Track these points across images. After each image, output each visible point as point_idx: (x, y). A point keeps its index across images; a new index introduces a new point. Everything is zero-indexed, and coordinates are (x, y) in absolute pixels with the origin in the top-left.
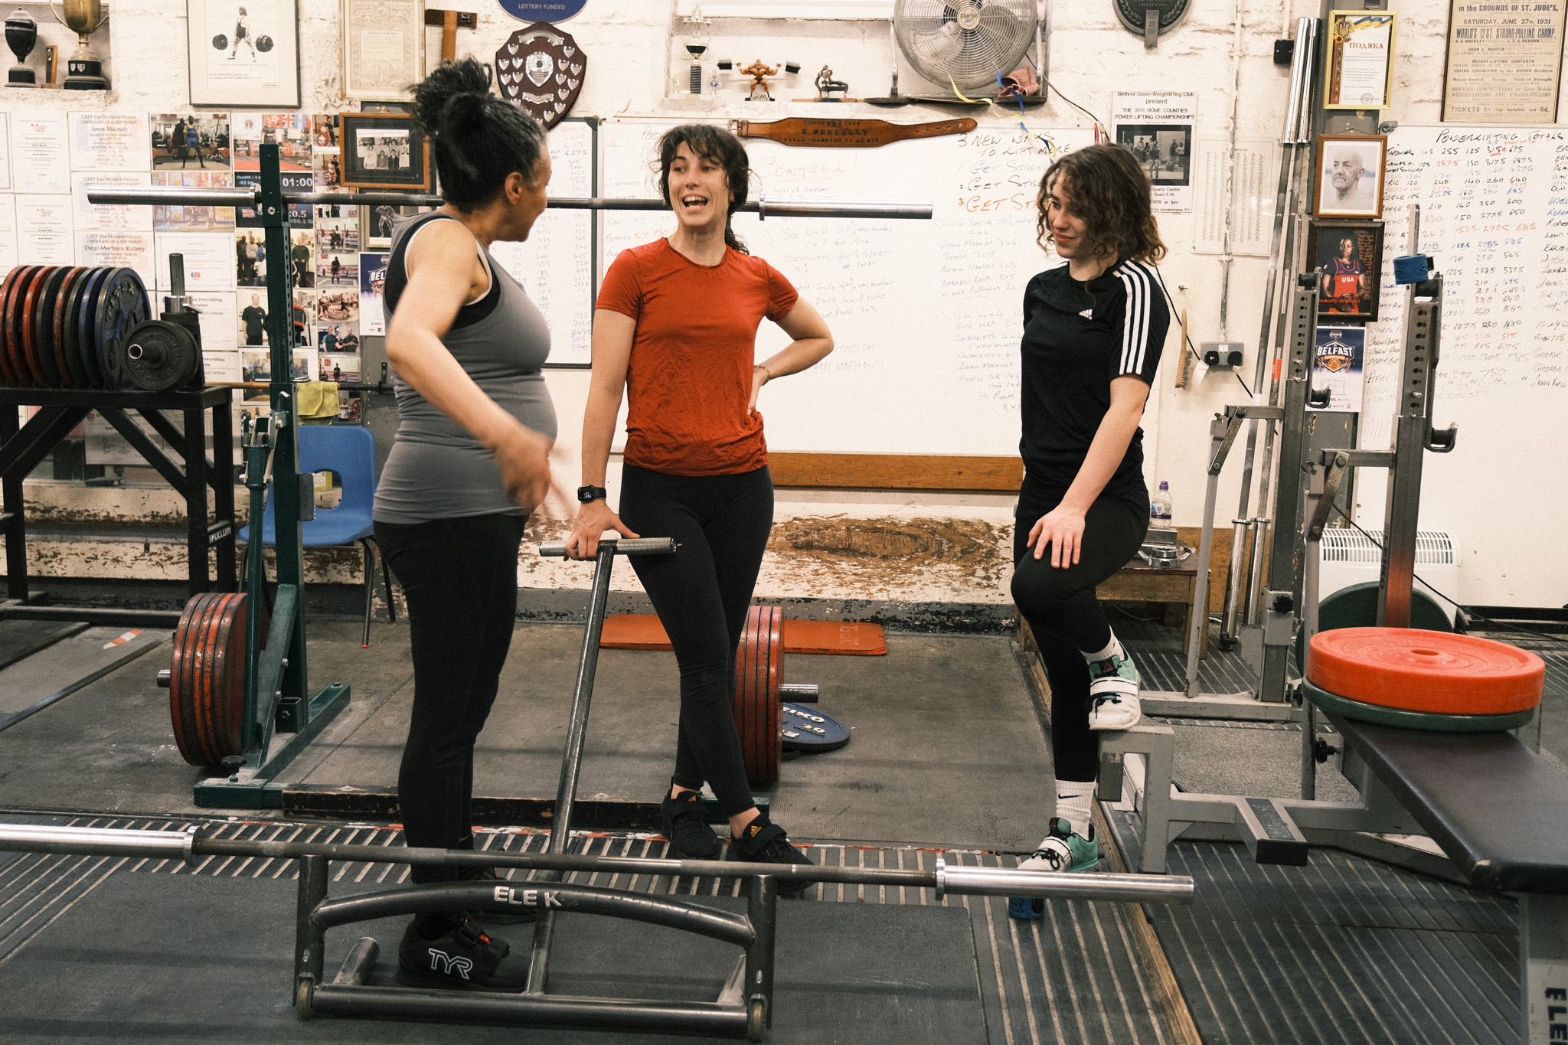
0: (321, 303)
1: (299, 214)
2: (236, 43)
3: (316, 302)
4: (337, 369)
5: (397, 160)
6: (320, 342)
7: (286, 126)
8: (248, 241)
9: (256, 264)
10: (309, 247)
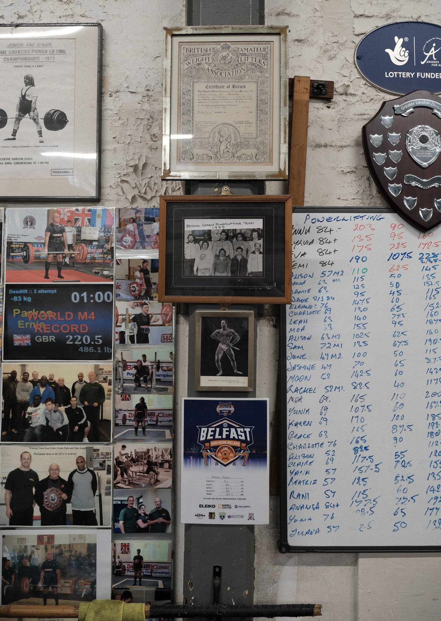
0: (118, 463)
1: (93, 339)
2: (18, 120)
3: (111, 463)
4: (139, 558)
5: (245, 261)
6: (115, 519)
7: (79, 224)
8: (19, 377)
9: (30, 409)
10: (105, 386)
